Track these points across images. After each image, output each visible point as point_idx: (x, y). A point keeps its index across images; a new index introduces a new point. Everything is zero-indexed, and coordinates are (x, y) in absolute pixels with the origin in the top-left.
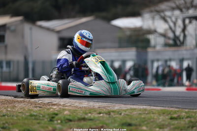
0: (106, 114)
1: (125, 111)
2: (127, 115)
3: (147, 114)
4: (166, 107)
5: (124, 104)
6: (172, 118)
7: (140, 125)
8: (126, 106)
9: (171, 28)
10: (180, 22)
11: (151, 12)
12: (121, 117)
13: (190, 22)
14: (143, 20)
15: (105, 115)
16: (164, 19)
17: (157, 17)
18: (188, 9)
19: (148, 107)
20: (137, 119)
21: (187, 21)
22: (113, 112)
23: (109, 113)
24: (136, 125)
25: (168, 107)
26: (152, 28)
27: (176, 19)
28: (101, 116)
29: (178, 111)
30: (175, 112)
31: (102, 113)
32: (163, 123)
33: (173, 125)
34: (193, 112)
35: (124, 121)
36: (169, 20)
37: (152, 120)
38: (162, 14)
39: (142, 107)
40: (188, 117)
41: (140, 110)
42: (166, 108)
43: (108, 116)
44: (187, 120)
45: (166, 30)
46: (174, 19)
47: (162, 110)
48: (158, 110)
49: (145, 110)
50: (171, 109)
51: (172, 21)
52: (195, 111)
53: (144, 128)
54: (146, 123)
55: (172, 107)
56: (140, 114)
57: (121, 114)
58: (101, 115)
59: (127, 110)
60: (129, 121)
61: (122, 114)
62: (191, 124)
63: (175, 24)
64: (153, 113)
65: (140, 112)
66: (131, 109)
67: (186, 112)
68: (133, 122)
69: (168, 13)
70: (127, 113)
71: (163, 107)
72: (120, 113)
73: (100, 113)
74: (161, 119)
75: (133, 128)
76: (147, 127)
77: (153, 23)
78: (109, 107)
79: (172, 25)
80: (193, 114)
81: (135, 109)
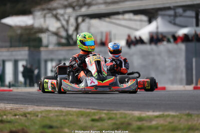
0: (22, 116)
1: (41, 112)
2: (44, 117)
3: (65, 115)
4: (81, 108)
5: (37, 106)
6: (93, 120)
7: (61, 127)
9: (63, 27)
10: (72, 21)
11: (43, 10)
12: (39, 118)
13: (83, 21)
14: (34, 18)
16: (56, 17)
18: (81, 7)
19: (63, 109)
20: (57, 121)
21: (80, 20)
22: (29, 113)
23: (25, 115)
24: (57, 127)
25: (84, 108)
26: (44, 26)
27: (69, 17)
28: (17, 119)
29: (97, 113)
30: (94, 114)
31: (18, 115)
32: (85, 125)
33: (97, 126)
34: (113, 113)
36: (61, 18)
37: (72, 122)
38: (54, 12)
40: (110, 119)
41: (56, 111)
44: (110, 122)
45: (58, 28)
46: (66, 17)
47: (79, 112)
48: (75, 112)
49: (62, 112)
50: (88, 110)
51: (64, 20)
53: (66, 130)
54: (67, 125)
55: (88, 109)
56: (57, 116)
57: (37, 116)
58: (17, 117)
59: (43, 111)
60: (48, 122)
61: (39, 116)
62: (115, 126)
63: (68, 21)
64: (71, 115)
65: (56, 114)
66: (47, 111)
67: (105, 114)
68: (54, 124)
70: (43, 114)
71: (78, 108)
72: (36, 114)
73: (15, 115)
74: (82, 121)
75: (55, 130)
76: (69, 129)
77: (45, 21)
78: (22, 108)
79: (64, 23)
80: (114, 116)
81: (50, 111)
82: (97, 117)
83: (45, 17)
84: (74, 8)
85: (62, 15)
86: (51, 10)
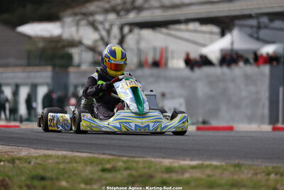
0: (9, 162)
1: (36, 158)
2: (39, 164)
3: (68, 163)
4: (94, 153)
5: (36, 149)
6: (103, 170)
7: (58, 179)
8: (37, 151)
9: (102, 39)
10: (115, 31)
11: (76, 14)
12: (30, 166)
13: (131, 31)
14: (63, 27)
15: (6, 163)
16: (93, 25)
17: (83, 22)
18: (128, 11)
19: (69, 154)
20: (53, 171)
21: (126, 29)
22: (19, 159)
23: (12, 161)
24: (51, 179)
25: (98, 154)
26: (76, 38)
27: (111, 26)
28: (1, 166)
29: (112, 160)
30: (108, 161)
31: (3, 161)
32: (91, 176)
33: (105, 179)
34: (134, 161)
35: (34, 173)
36: (100, 27)
37: (75, 172)
38: (91, 19)
39: (60, 153)
40: (126, 169)
41: (58, 157)
42: (96, 155)
43: (11, 165)
44: (126, 173)
45: (96, 41)
46: (107, 26)
47: (89, 158)
48: (83, 158)
49: (65, 157)
50: (103, 156)
51: (104, 29)
52: (137, 159)
53: (64, 184)
54: (66, 175)
55: (104, 154)
56: (57, 163)
57: (30, 163)
58: (2, 163)
59: (40, 156)
60: (41, 172)
61: (32, 163)
63: (109, 32)
64: (76, 163)
65: (58, 160)
66: (45, 156)
67: (124, 162)
68: (48, 175)
69: (99, 18)
70: (39, 161)
71: (90, 153)
72: (28, 160)
73: (0, 161)
74: (88, 171)
75: (47, 183)
76: (67, 182)
77: (78, 30)
78: (13, 152)
79: (104, 34)
80: (135, 165)
81: (50, 156)
82: (108, 166)
83: (78, 24)
84: (118, 13)
85: (102, 23)
86: (85, 15)
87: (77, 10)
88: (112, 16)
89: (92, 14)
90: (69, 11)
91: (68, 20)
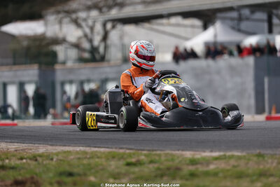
0: (30, 159)
1: (57, 154)
2: (61, 160)
3: (89, 158)
4: (112, 148)
5: (51, 145)
6: (128, 164)
7: (85, 175)
8: (54, 147)
9: (86, 35)
10: (99, 27)
11: (58, 12)
12: (54, 162)
13: (114, 27)
14: (46, 25)
15: (29, 161)
16: (76, 23)
17: (66, 20)
18: (110, 8)
19: (87, 149)
20: (78, 166)
21: (109, 26)
22: (40, 156)
23: (35, 158)
24: (79, 175)
25: (116, 148)
27: (94, 22)
28: (24, 163)
29: (134, 154)
30: (130, 156)
32: (117, 171)
33: (134, 173)
34: (156, 155)
35: (61, 169)
36: (83, 24)
37: (101, 167)
38: (74, 16)
39: (78, 149)
40: (151, 162)
41: (77, 152)
42: (114, 150)
43: (34, 163)
44: (151, 166)
45: (80, 38)
46: (90, 22)
47: (109, 153)
48: (104, 153)
49: (85, 153)
50: (121, 151)
51: (87, 26)
52: (158, 152)
54: (93, 171)
56: (79, 158)
57: (52, 159)
58: (24, 161)
59: (59, 153)
60: (67, 169)
61: (55, 160)
62: (159, 172)
63: (92, 29)
64: (98, 158)
65: (79, 156)
66: (64, 152)
67: (145, 155)
68: (75, 170)
69: (82, 15)
70: (60, 157)
71: (107, 148)
72: (50, 157)
73: (22, 159)
74: (113, 165)
75: (76, 179)
76: (96, 177)
77: (61, 28)
78: (31, 149)
79: (88, 30)
80: (157, 158)
81: (69, 152)
82: (133, 160)
83: (60, 22)
84: (100, 9)
85: (85, 20)
86: (68, 13)
87: (60, 8)
88: (94, 13)
89: (75, 11)
90: (52, 9)
91: (52, 18)
